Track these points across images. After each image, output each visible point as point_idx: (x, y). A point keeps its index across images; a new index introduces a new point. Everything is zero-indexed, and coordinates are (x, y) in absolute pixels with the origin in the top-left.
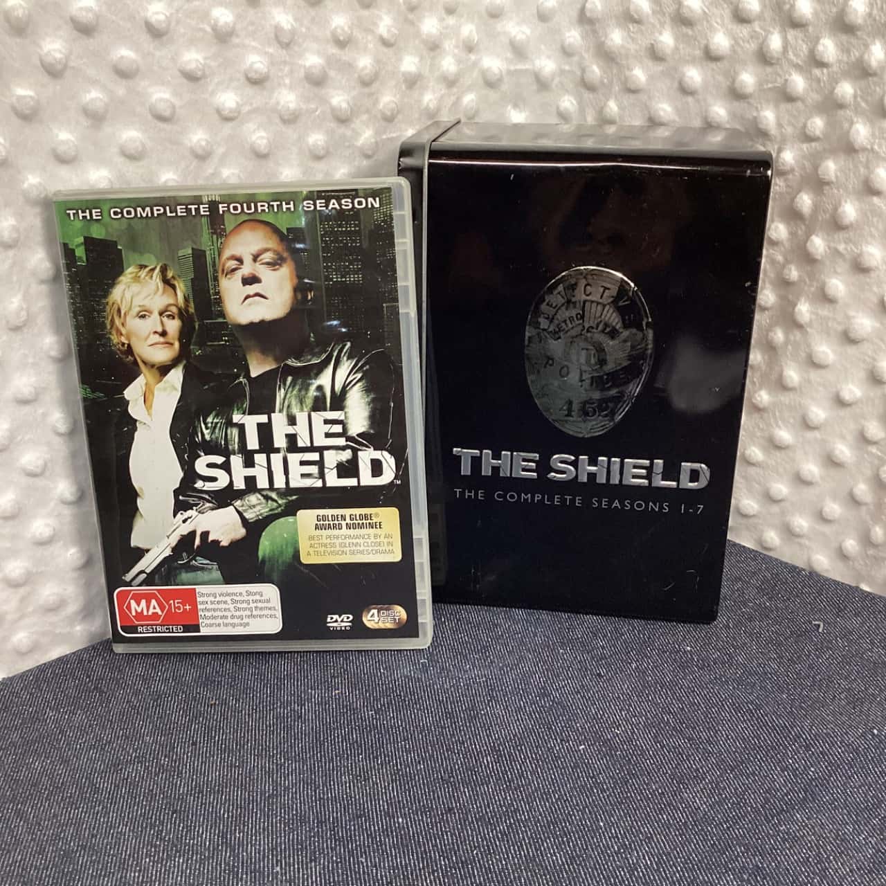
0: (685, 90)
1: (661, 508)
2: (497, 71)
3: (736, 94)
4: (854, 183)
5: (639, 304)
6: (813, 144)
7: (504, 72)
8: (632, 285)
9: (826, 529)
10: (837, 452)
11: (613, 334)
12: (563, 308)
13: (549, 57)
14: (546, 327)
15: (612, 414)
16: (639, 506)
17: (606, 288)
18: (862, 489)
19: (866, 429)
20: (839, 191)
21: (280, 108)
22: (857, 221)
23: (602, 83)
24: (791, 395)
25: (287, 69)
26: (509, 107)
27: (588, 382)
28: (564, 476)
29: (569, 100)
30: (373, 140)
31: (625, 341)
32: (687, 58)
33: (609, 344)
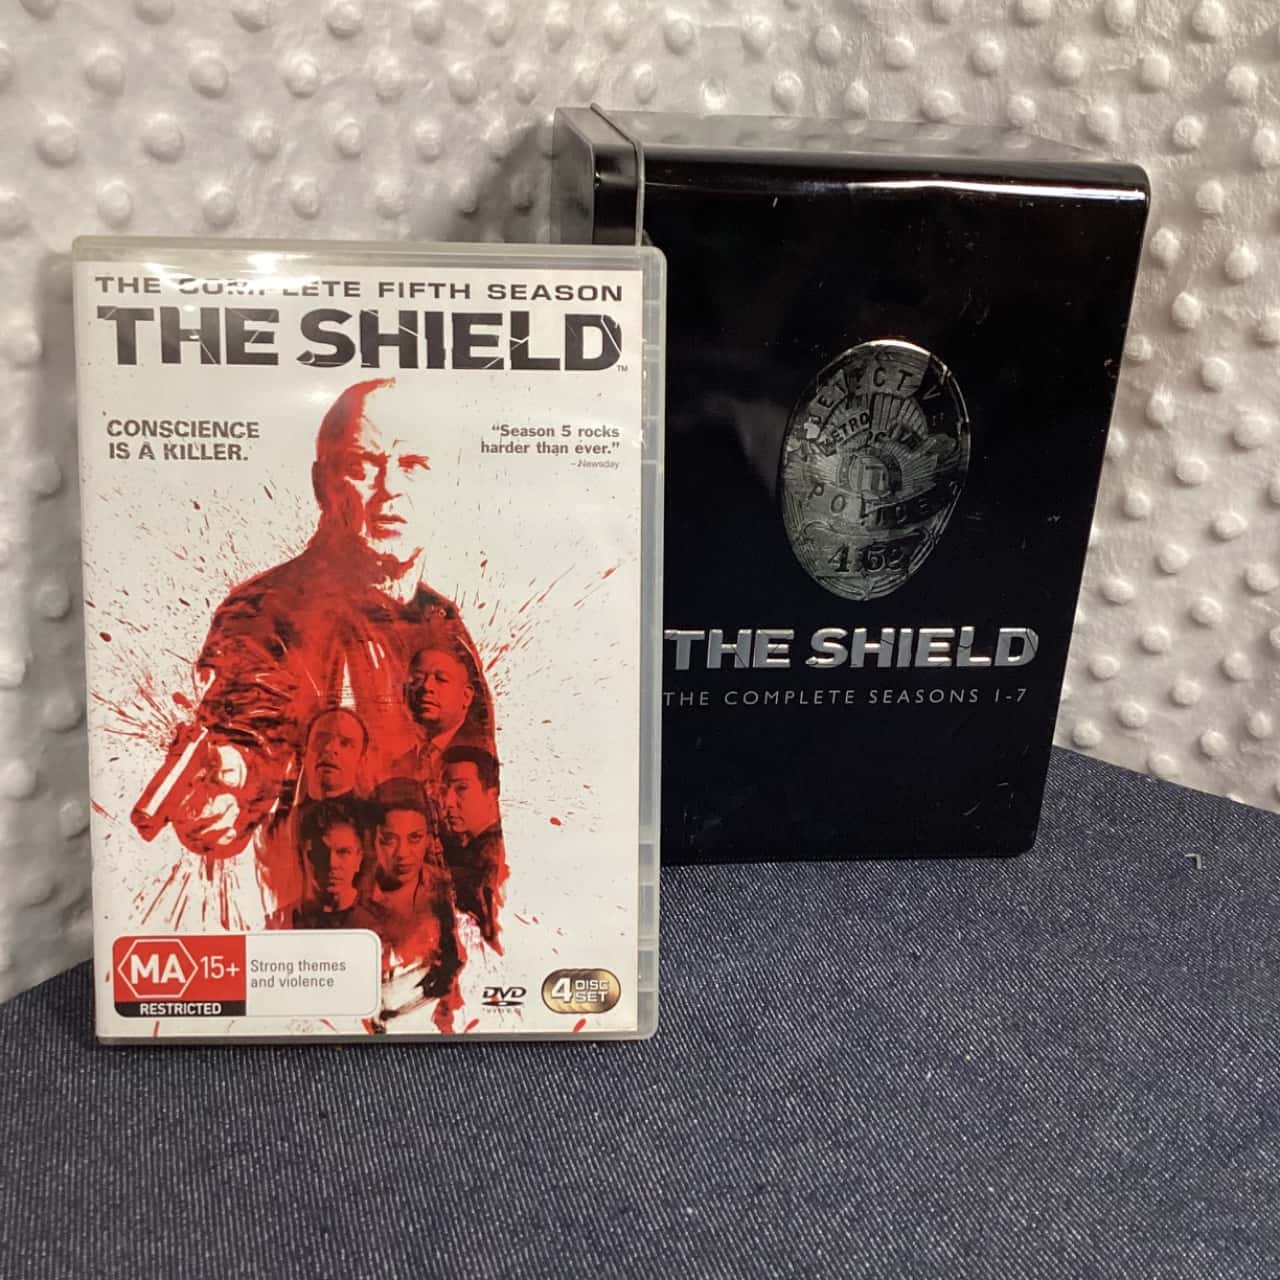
0: (976, 69)
1: (967, 696)
2: (686, 30)
3: (1054, 78)
4: (1255, 216)
5: (954, 397)
6: (1184, 157)
7: (697, 31)
8: (945, 368)
9: (1177, 717)
10: (1204, 608)
11: (913, 443)
12: (842, 407)
13: (763, 10)
14: (815, 436)
15: (906, 562)
16: (937, 696)
17: (906, 374)
18: (1239, 661)
19: (1250, 574)
20: (1230, 228)
21: (376, 77)
22: (1257, 273)
23: (844, 52)
24: (1136, 526)
25: (387, 14)
26: (703, 85)
27: (872, 517)
28: (830, 660)
29: (790, 78)
30: (506, 133)
31: (929, 453)
32: (984, 20)
33: (906, 458)
